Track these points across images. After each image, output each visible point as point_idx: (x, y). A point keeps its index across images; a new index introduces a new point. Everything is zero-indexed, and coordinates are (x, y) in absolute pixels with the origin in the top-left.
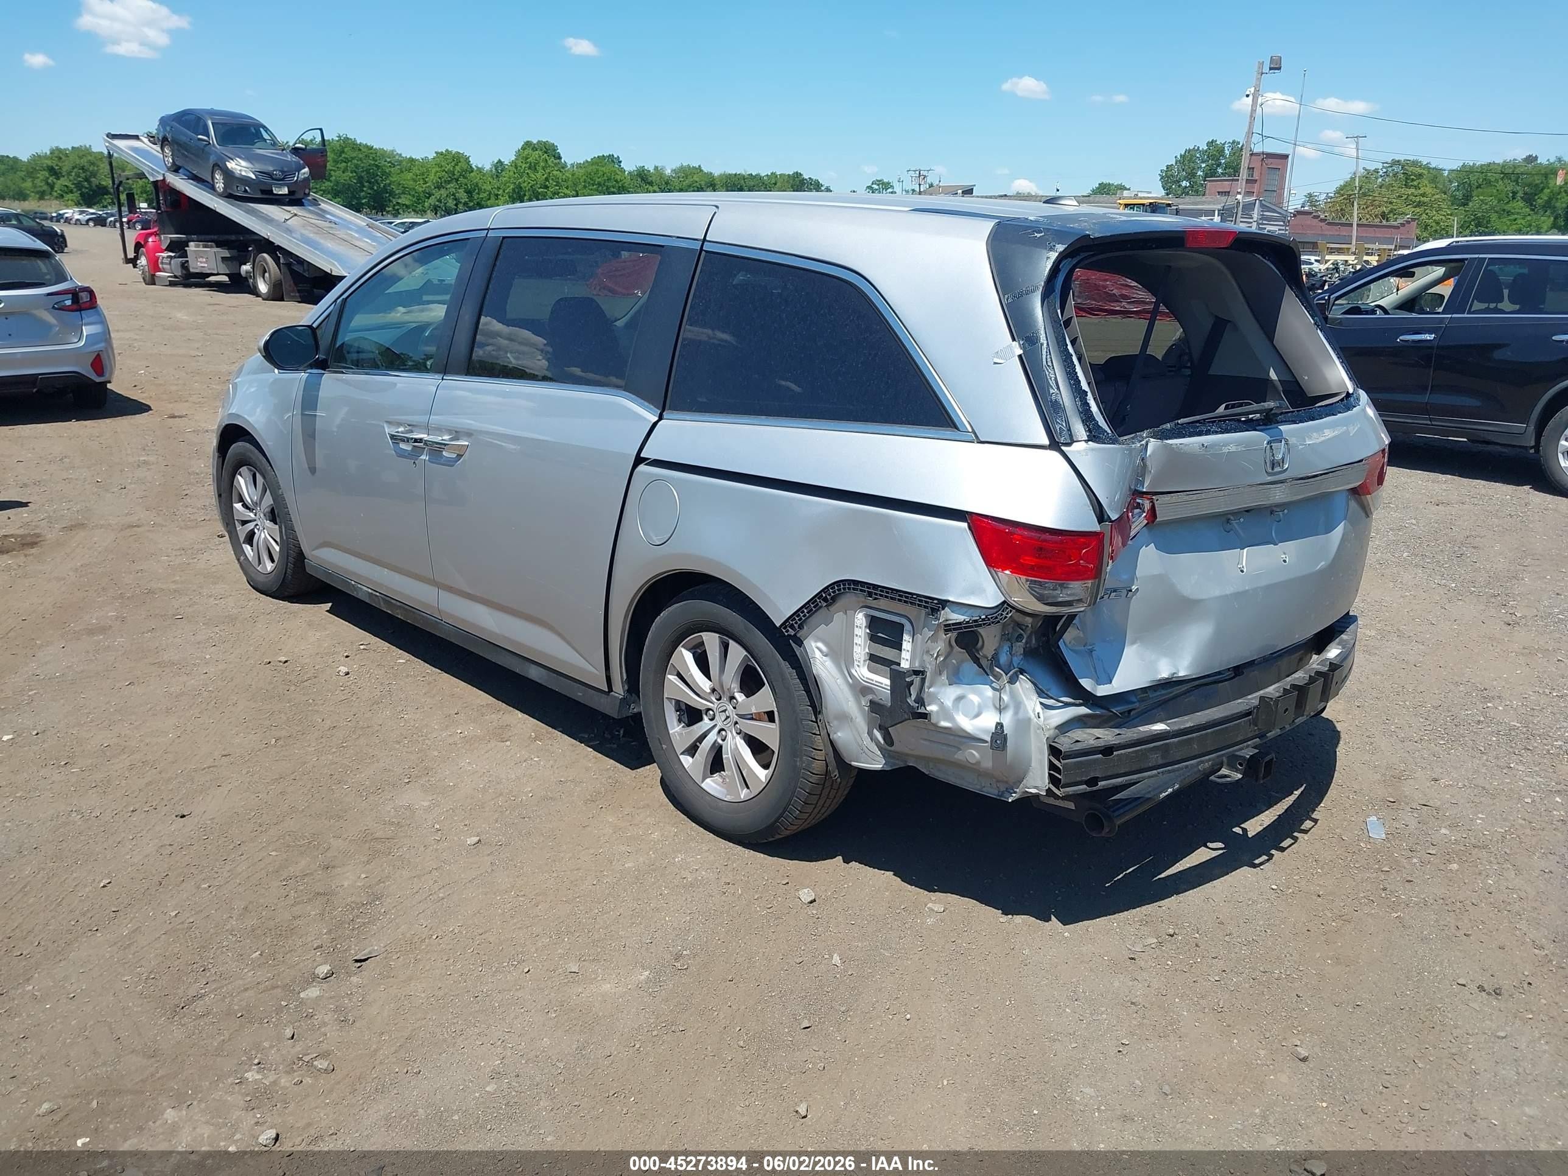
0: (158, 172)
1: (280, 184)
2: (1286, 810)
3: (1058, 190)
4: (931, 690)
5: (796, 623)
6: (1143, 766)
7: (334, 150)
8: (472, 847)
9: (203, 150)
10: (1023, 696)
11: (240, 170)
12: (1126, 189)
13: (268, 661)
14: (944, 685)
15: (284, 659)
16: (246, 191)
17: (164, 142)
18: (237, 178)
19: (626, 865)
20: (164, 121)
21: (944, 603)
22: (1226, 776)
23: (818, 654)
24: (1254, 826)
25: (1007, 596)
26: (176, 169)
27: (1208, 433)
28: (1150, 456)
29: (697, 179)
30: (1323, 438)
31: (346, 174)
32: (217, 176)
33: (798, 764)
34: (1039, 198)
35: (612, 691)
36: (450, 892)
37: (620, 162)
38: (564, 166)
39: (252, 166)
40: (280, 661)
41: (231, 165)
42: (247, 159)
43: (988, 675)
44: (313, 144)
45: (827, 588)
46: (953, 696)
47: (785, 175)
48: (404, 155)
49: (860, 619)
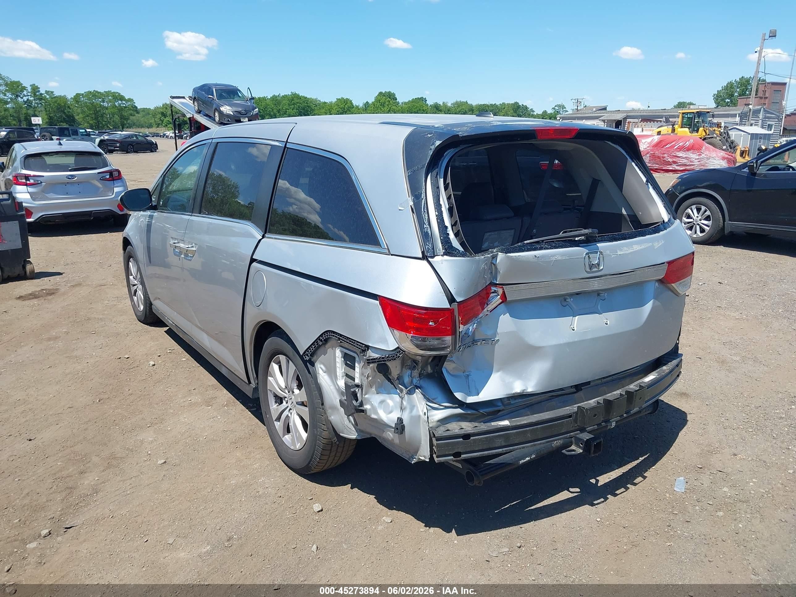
0: (191, 113)
1: (244, 117)
2: (630, 470)
3: (649, 107)
4: (366, 396)
5: (309, 353)
6: (491, 446)
7: (289, 99)
8: (160, 465)
9: (211, 103)
10: (417, 402)
11: (226, 111)
12: (693, 104)
13: (119, 357)
14: (374, 393)
15: (127, 356)
16: (228, 121)
17: (194, 99)
18: (225, 115)
19: (231, 482)
20: (194, 90)
21: (368, 347)
22: (574, 451)
23: (321, 372)
24: (603, 479)
25: (399, 344)
26: (199, 112)
27: (541, 249)
28: (498, 263)
29: (463, 108)
30: (632, 250)
31: (294, 111)
32: (216, 113)
33: (315, 432)
34: (637, 111)
35: (251, 383)
36: (134, 491)
37: (426, 101)
38: (398, 103)
39: (232, 109)
40: (125, 358)
41: (222, 109)
42: (229, 105)
43: (396, 389)
44: (279, 97)
45: (322, 334)
46: (379, 401)
47: (509, 104)
48: (321, 101)
49: (338, 353)
